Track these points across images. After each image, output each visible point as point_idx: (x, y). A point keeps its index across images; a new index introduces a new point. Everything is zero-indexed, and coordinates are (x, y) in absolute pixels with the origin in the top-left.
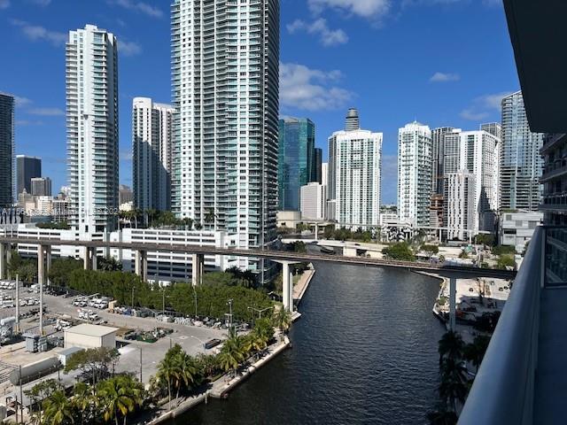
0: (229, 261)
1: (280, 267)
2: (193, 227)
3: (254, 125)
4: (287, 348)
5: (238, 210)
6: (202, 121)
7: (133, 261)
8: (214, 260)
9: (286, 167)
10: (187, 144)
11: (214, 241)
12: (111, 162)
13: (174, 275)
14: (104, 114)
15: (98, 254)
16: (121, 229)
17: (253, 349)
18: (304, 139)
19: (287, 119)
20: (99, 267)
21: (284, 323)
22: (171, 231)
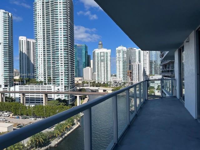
0: (57, 96)
1: (76, 97)
2: (43, 84)
3: (65, 47)
4: (79, 126)
5: (60, 77)
6: (46, 45)
7: (20, 98)
8: (51, 96)
9: (78, 61)
10: (40, 54)
11: (51, 89)
12: (10, 60)
13: (36, 103)
14: (7, 43)
15: (5, 96)
16: (15, 86)
17: (66, 128)
18: (84, 52)
19: (78, 45)
20: (6, 101)
21: (78, 118)
22: (35, 86)
